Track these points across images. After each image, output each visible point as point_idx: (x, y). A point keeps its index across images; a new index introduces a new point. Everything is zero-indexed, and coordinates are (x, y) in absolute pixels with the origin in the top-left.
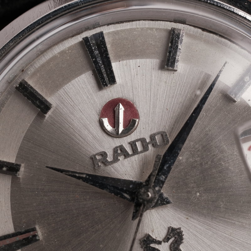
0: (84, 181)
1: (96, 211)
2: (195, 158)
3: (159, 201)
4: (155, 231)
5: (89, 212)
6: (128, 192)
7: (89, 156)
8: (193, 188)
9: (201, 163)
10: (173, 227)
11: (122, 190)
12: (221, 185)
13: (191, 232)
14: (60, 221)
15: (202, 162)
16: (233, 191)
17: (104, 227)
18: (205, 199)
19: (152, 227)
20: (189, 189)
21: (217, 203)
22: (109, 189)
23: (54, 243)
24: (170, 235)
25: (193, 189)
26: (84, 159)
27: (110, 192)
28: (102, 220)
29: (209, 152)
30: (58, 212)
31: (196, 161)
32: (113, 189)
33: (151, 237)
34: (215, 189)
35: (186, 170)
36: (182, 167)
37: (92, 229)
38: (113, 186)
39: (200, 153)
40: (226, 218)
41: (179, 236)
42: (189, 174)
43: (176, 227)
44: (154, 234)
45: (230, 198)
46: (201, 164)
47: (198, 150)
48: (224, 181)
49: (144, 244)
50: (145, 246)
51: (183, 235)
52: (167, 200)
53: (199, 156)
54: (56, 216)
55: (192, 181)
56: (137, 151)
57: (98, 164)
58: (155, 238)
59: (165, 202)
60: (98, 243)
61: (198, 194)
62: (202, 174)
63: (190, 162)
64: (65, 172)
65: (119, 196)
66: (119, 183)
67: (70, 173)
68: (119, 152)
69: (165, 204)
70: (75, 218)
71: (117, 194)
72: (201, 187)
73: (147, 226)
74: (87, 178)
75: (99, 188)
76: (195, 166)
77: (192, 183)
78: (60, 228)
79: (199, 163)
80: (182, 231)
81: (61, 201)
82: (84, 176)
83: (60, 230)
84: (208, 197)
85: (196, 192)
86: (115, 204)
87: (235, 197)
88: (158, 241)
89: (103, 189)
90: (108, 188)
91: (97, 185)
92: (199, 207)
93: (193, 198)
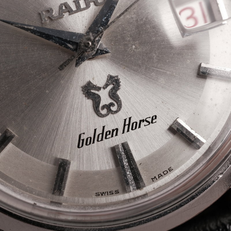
0: (32, 33)
1: (43, 61)
2: (132, 15)
3: (99, 50)
4: (96, 79)
5: (37, 61)
6: (71, 43)
7: (36, 13)
8: (129, 41)
9: (136, 19)
10: (111, 75)
11: (66, 41)
12: (154, 39)
13: (128, 80)
14: (10, 69)
15: (138, 19)
16: (164, 45)
17: (50, 75)
18: (140, 51)
19: (93, 75)
20: (126, 42)
21: (151, 54)
22: (55, 40)
23: (4, 89)
24: (109, 82)
25: (129, 43)
26: (32, 15)
27: (55, 43)
28: (48, 68)
29: (144, 10)
30: (9, 62)
31: (132, 18)
32: (58, 40)
33: (92, 83)
34: (148, 42)
35: (123, 26)
36: (120, 23)
37: (39, 76)
38: (58, 37)
39: (136, 11)
40: (158, 68)
41: (116, 83)
42: (126, 29)
43: (113, 75)
44: (94, 81)
45: (162, 50)
46: (137, 21)
47: (135, 8)
48: (157, 35)
49: (85, 90)
50: (86, 91)
51: (120, 82)
52: (106, 50)
53: (135, 13)
54: (7, 64)
55: (129, 36)
56: (80, 7)
57: (45, 19)
58: (95, 84)
59: (104, 52)
60: (45, 89)
61: (134, 47)
62: (138, 29)
63: (127, 18)
64: (15, 24)
65: (63, 46)
66: (63, 35)
67: (20, 25)
68: (64, 8)
69: (105, 54)
70: (24, 67)
71: (61, 44)
72: (136, 40)
73: (88, 74)
74: (34, 30)
75: (46, 39)
76: (132, 22)
77: (128, 37)
78: (10, 75)
79: (135, 19)
80: (120, 79)
81: (12, 52)
82: (32, 28)
83: (10, 77)
84: (143, 49)
85: (132, 45)
86: (60, 54)
87: (166, 50)
88: (98, 87)
89: (49, 40)
90: (53, 39)
91: (44, 36)
92: (135, 58)
93: (130, 50)
